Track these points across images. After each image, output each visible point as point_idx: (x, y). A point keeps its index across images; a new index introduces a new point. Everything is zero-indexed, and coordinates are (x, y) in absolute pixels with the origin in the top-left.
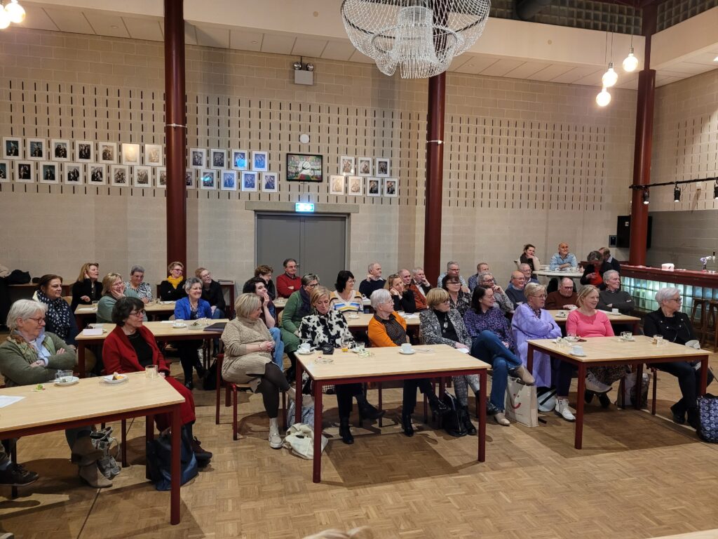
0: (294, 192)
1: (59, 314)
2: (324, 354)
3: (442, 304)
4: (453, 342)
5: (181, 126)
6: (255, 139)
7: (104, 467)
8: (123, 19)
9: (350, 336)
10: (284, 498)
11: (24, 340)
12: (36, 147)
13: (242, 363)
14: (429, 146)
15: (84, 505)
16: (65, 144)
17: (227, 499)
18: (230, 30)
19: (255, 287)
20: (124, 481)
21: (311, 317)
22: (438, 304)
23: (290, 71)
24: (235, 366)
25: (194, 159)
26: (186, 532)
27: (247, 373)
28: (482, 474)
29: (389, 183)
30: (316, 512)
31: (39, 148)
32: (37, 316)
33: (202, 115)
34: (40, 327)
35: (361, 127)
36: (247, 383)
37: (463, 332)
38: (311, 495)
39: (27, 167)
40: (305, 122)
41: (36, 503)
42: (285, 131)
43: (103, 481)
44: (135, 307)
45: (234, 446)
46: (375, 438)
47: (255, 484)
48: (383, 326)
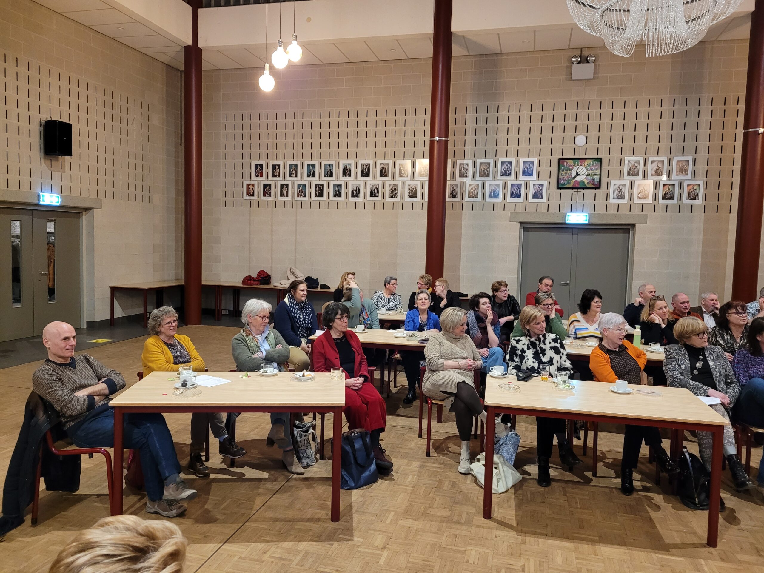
0: (566, 202)
1: (303, 315)
2: (518, 380)
3: (694, 337)
4: (705, 387)
5: (444, 139)
6: (524, 145)
7: (302, 456)
8: (398, 41)
9: (568, 364)
10: (444, 524)
11: (251, 334)
12: (329, 168)
13: (437, 379)
14: (746, 136)
15: (276, 486)
16: (350, 164)
17: (390, 511)
18: (498, 34)
19: (478, 303)
20: (316, 472)
21: (521, 338)
22: (690, 337)
23: (567, 67)
24: (432, 381)
25: (460, 171)
26: (338, 532)
27: (441, 389)
28: (702, 562)
29: (691, 187)
30: (469, 548)
31: (330, 170)
32: (262, 314)
33: (470, 126)
34: (264, 324)
35: (654, 120)
36: (443, 400)
37: (727, 377)
38: (474, 529)
39: (321, 187)
40: (582, 122)
41: (244, 475)
42: (559, 133)
43: (297, 468)
44: (340, 312)
45: (424, 462)
46: (581, 487)
47: (423, 503)
48: (607, 356)
